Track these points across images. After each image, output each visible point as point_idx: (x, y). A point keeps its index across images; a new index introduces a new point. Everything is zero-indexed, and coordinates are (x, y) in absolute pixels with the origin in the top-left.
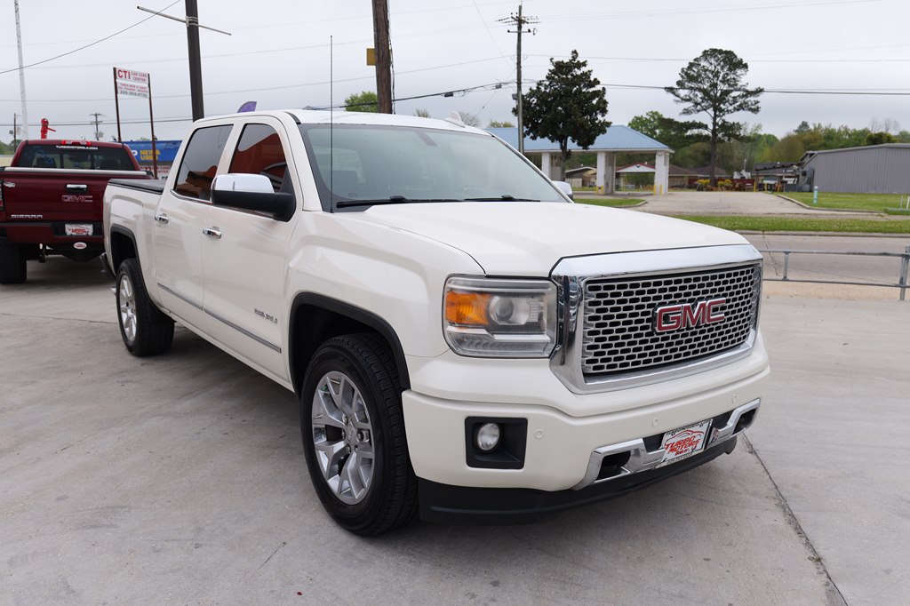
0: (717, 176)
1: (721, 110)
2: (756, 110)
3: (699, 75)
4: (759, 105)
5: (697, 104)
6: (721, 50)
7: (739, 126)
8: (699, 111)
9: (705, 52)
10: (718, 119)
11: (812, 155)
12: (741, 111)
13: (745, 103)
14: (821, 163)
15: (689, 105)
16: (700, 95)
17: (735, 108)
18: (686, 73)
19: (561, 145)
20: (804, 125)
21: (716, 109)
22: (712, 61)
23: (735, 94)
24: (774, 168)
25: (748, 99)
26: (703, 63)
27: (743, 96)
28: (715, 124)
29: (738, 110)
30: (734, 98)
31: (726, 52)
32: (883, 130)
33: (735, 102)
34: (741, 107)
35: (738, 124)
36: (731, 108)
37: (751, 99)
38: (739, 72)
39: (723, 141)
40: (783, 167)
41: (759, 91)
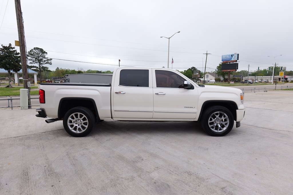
0: (42, 80)
1: (41, 64)
2: (51, 64)
3: (34, 54)
4: (52, 63)
5: (34, 61)
6: (39, 48)
7: (47, 68)
8: (35, 63)
9: (34, 48)
10: (40, 66)
11: (67, 75)
12: (47, 64)
13: (48, 62)
14: (70, 77)
15: (31, 61)
16: (34, 59)
17: (45, 63)
18: (29, 53)
19: (8, 71)
20: (58, 68)
21: (40, 63)
22: (37, 50)
23: (44, 59)
24: (56, 78)
25: (48, 61)
26: (34, 51)
27: (47, 60)
28: (40, 67)
29: (46, 64)
30: (45, 60)
31: (41, 49)
32: (80, 70)
33: (45, 62)
34: (47, 63)
35: (47, 67)
36: (44, 63)
37: (49, 61)
38: (45, 54)
39: (43, 71)
40: (58, 78)
41: (51, 59)
